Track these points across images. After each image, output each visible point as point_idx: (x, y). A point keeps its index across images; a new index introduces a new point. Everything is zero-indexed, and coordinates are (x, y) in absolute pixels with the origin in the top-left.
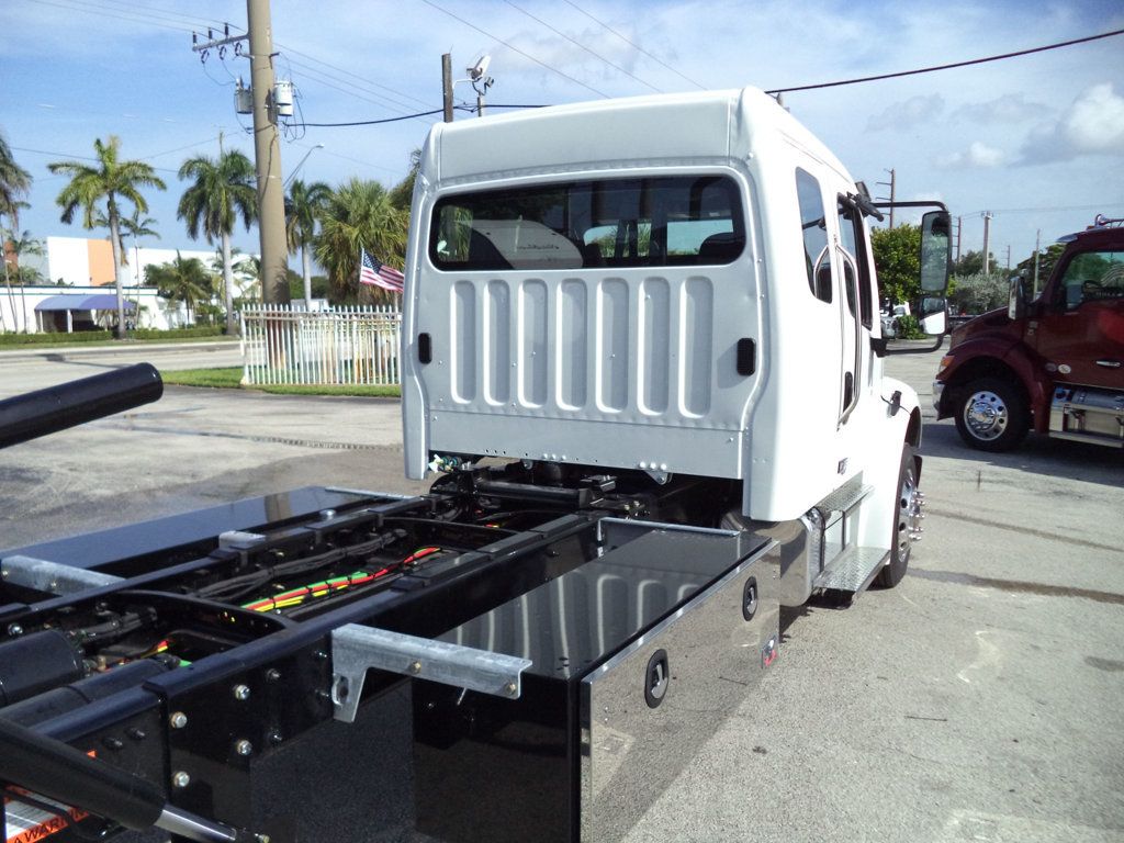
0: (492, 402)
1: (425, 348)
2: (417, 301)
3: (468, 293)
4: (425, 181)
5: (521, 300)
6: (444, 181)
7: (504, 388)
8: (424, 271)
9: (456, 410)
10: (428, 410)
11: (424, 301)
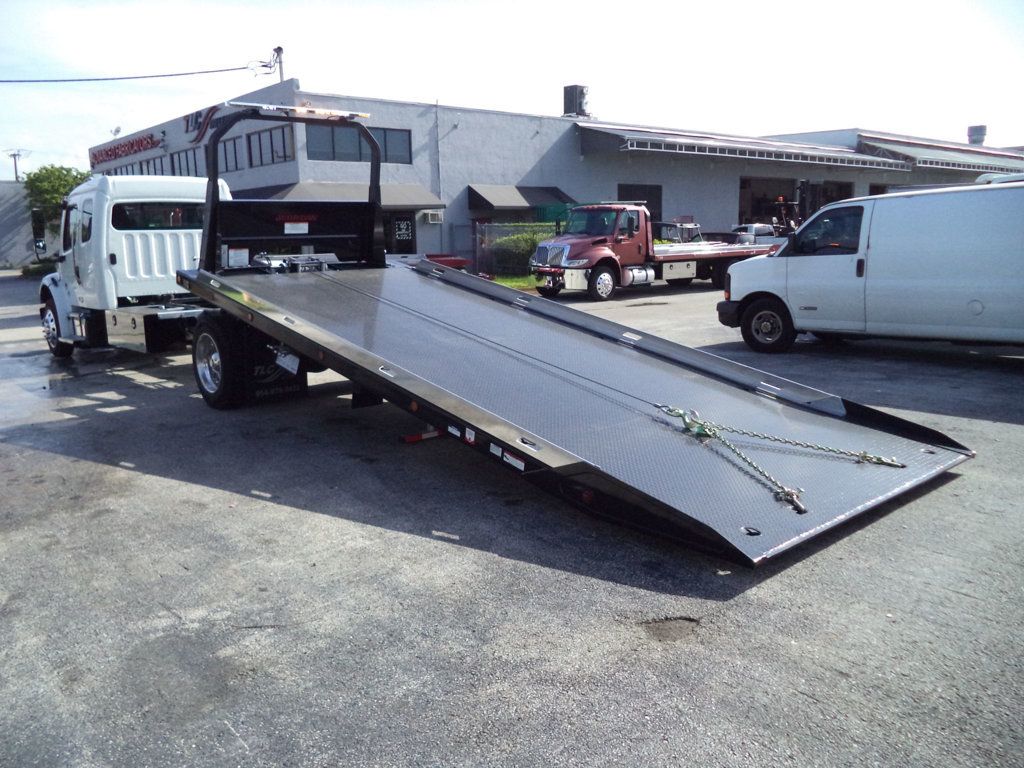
0: (144, 276)
1: (113, 259)
2: (107, 244)
3: (131, 239)
4: (108, 197)
5: (153, 241)
6: (117, 198)
7: (149, 270)
8: (110, 231)
9: (129, 280)
10: (116, 282)
11: (111, 243)
